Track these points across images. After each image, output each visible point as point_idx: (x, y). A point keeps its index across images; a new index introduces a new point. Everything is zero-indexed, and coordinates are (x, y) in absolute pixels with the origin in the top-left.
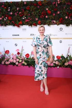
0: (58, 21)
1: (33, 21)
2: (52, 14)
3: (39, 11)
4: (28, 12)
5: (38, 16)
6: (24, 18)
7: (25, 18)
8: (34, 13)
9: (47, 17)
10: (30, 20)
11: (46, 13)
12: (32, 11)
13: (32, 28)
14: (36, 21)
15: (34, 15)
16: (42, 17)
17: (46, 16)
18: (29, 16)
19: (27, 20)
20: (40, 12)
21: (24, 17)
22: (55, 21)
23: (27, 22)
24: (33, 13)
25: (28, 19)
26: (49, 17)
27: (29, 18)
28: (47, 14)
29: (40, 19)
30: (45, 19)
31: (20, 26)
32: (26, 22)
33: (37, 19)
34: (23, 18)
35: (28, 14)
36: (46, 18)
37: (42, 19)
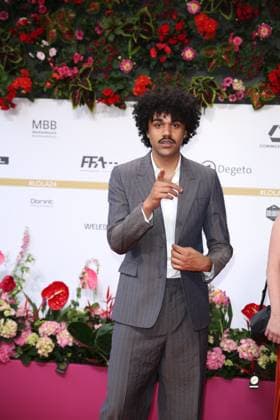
0: (257, 84)
1: (100, 77)
2: (220, 37)
3: (144, 17)
4: (72, 15)
5: (135, 46)
6: (47, 55)
7: (53, 52)
8: (113, 28)
9: (189, 54)
10: (85, 66)
11: (188, 30)
12: (99, 16)
13: (94, 117)
14: (120, 74)
15: (111, 38)
16: (161, 52)
17: (183, 48)
18: (79, 42)
19: (64, 71)
20: (150, 24)
21: (46, 50)
22: (238, 85)
23: (66, 80)
24: (105, 23)
25: (72, 65)
26: (203, 53)
27: (78, 57)
28: (191, 37)
29: (148, 63)
30: (181, 66)
31: (15, 100)
32: (57, 82)
33: (127, 66)
34: (41, 56)
35: (71, 33)
36: (185, 61)
37: (159, 64)
